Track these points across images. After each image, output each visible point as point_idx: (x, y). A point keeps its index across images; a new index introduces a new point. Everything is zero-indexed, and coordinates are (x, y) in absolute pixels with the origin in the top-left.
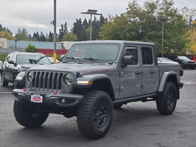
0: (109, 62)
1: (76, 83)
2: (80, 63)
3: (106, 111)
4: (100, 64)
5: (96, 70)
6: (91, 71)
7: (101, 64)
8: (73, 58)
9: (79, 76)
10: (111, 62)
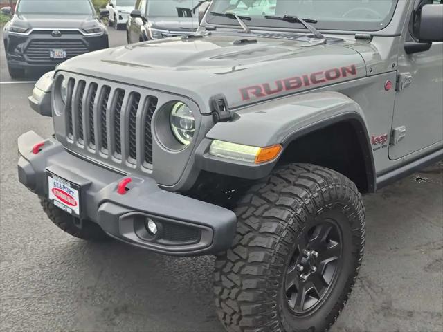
0: (359, 34)
1: (208, 150)
2: (244, 42)
3: (336, 244)
4: (322, 41)
5: (305, 77)
6: (278, 83)
7: (325, 43)
8: (231, 16)
9: (223, 114)
10: (367, 34)
